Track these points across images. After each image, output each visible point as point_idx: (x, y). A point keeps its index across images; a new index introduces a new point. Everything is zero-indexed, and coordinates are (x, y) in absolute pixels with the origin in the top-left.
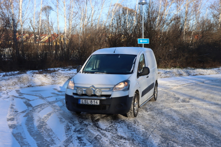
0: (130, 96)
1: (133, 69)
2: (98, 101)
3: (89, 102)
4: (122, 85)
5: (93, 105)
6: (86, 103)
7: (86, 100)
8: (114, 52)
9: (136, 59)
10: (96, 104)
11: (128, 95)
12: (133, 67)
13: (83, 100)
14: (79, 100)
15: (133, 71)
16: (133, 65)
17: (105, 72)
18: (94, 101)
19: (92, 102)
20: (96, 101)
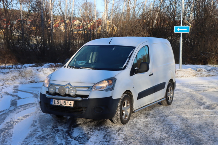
0: (114, 98)
1: (127, 64)
2: (72, 103)
3: (62, 103)
4: (105, 84)
5: (66, 106)
6: (59, 105)
7: (59, 100)
8: (110, 43)
9: (133, 52)
10: (70, 106)
11: (112, 97)
12: (126, 62)
13: (55, 100)
14: (51, 100)
15: (125, 67)
16: (128, 59)
17: (93, 67)
18: (68, 102)
19: (65, 103)
20: (69, 102)
